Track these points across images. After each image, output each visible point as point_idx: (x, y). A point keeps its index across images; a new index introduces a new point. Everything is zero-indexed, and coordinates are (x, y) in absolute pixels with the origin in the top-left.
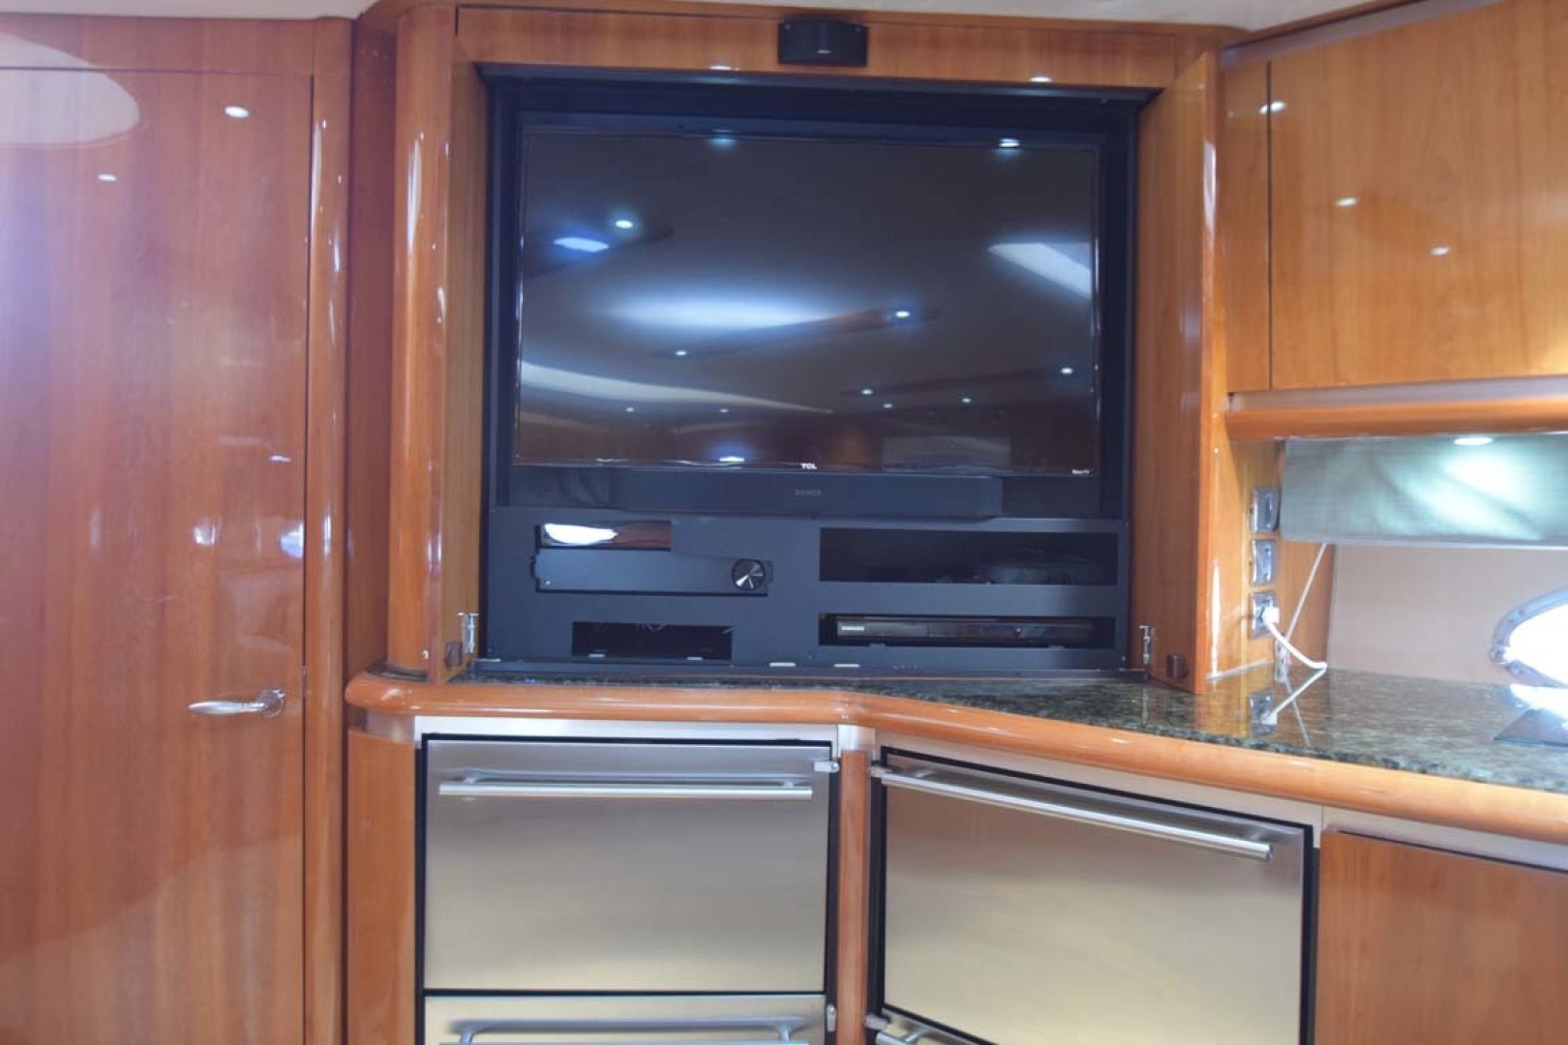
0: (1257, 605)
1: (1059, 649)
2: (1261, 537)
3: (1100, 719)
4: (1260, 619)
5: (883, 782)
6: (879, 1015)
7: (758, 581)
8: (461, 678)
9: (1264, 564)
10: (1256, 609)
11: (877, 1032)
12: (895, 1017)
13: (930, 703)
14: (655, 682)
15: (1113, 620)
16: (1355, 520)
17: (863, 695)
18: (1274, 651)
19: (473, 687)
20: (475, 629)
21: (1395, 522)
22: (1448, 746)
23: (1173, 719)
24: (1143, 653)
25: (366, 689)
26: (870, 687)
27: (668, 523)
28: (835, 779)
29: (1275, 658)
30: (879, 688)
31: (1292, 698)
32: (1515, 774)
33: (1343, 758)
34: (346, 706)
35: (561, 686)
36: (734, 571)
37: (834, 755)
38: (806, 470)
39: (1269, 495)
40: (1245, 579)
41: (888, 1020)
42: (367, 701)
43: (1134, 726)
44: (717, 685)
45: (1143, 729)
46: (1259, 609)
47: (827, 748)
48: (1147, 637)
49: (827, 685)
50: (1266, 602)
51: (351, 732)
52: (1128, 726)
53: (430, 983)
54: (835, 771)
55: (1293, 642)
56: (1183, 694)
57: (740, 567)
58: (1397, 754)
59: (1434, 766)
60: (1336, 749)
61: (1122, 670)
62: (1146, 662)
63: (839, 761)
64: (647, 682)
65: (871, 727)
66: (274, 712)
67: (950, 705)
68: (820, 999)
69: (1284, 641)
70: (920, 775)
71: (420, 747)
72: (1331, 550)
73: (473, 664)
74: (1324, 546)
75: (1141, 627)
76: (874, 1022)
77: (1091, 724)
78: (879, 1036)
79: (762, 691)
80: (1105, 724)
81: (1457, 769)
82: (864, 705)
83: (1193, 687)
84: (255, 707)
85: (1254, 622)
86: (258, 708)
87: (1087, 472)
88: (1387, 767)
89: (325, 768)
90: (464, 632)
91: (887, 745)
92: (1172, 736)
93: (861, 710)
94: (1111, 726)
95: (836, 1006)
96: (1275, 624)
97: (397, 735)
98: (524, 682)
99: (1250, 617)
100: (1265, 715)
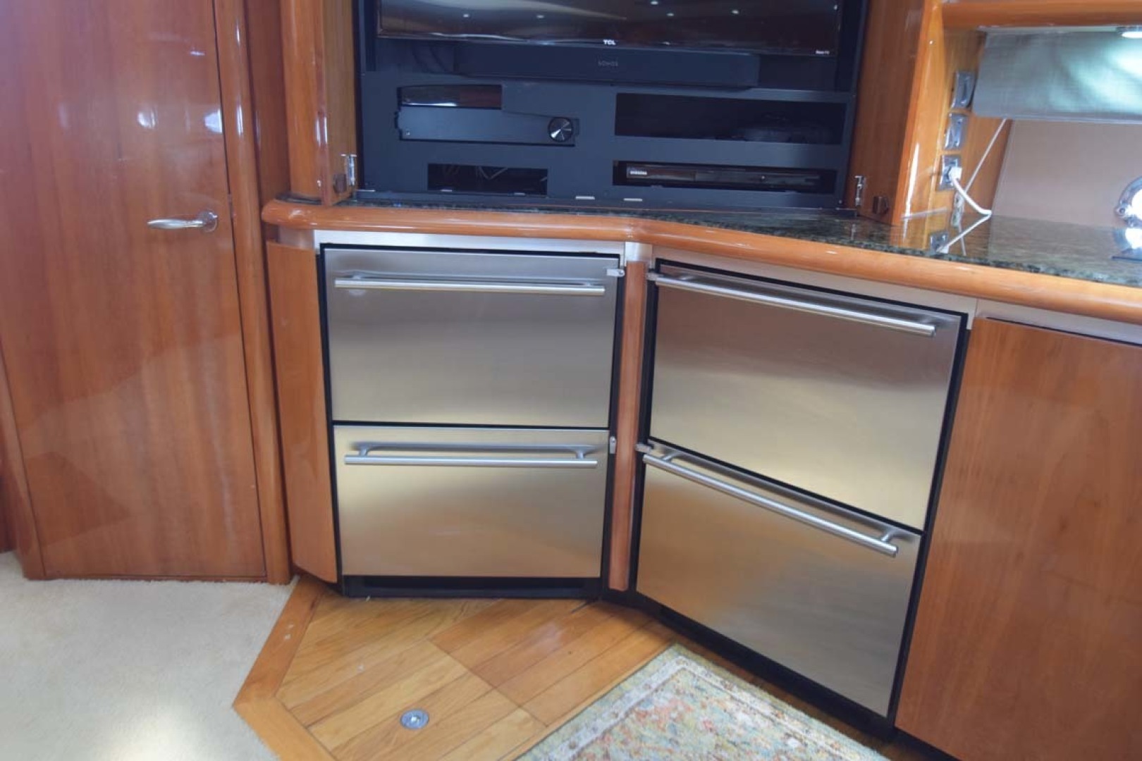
0: (946, 165)
1: (793, 193)
2: (957, 111)
3: (821, 237)
4: (947, 176)
5: (657, 284)
6: (646, 443)
7: (569, 135)
8: (347, 202)
9: (956, 134)
10: (944, 168)
11: (644, 454)
12: (657, 445)
13: (695, 226)
14: (490, 207)
15: (834, 173)
16: (1033, 100)
17: (644, 220)
18: (953, 202)
19: (355, 209)
20: (355, 167)
21: (1062, 101)
22: (1076, 260)
23: (874, 239)
24: (855, 196)
25: (278, 211)
26: (649, 215)
27: (500, 86)
28: (621, 282)
29: (953, 207)
30: (656, 216)
31: (961, 236)
32: (1125, 278)
33: (999, 265)
34: (263, 225)
35: (421, 210)
36: (549, 127)
37: (621, 264)
38: (607, 45)
39: (968, 78)
40: (939, 142)
41: (652, 447)
42: (279, 220)
43: (846, 241)
44: (536, 211)
45: (851, 244)
46: (947, 168)
47: (617, 259)
48: (859, 185)
49: (617, 213)
50: (953, 163)
51: (268, 243)
52: (840, 242)
53: (336, 417)
54: (622, 276)
55: (969, 193)
56: (882, 226)
57: (554, 123)
58: (1039, 263)
59: (1066, 271)
60: (994, 258)
61: (838, 209)
62: (857, 204)
63: (625, 269)
64: (484, 207)
65: (649, 243)
66: (211, 228)
67: (709, 228)
68: (606, 432)
69: (963, 193)
70: (684, 279)
71: (319, 253)
72: (1009, 123)
73: (354, 194)
74: (1004, 121)
75: (857, 177)
76: (642, 448)
77: (813, 240)
78: (645, 456)
79: (570, 216)
80: (824, 240)
81: (1082, 273)
82: (645, 228)
83: (891, 221)
84: (197, 223)
85: (942, 178)
86: (200, 224)
87: (828, 52)
88: (1031, 272)
89: (252, 269)
90: (346, 169)
91: (661, 257)
92: (873, 249)
93: (643, 232)
94: (828, 242)
95: (616, 438)
96: (957, 179)
97: (302, 245)
98: (392, 206)
99: (939, 173)
100: (940, 248)
